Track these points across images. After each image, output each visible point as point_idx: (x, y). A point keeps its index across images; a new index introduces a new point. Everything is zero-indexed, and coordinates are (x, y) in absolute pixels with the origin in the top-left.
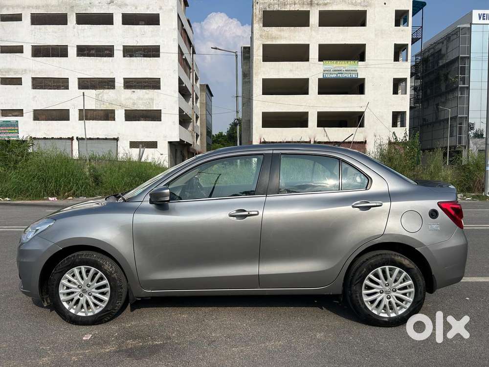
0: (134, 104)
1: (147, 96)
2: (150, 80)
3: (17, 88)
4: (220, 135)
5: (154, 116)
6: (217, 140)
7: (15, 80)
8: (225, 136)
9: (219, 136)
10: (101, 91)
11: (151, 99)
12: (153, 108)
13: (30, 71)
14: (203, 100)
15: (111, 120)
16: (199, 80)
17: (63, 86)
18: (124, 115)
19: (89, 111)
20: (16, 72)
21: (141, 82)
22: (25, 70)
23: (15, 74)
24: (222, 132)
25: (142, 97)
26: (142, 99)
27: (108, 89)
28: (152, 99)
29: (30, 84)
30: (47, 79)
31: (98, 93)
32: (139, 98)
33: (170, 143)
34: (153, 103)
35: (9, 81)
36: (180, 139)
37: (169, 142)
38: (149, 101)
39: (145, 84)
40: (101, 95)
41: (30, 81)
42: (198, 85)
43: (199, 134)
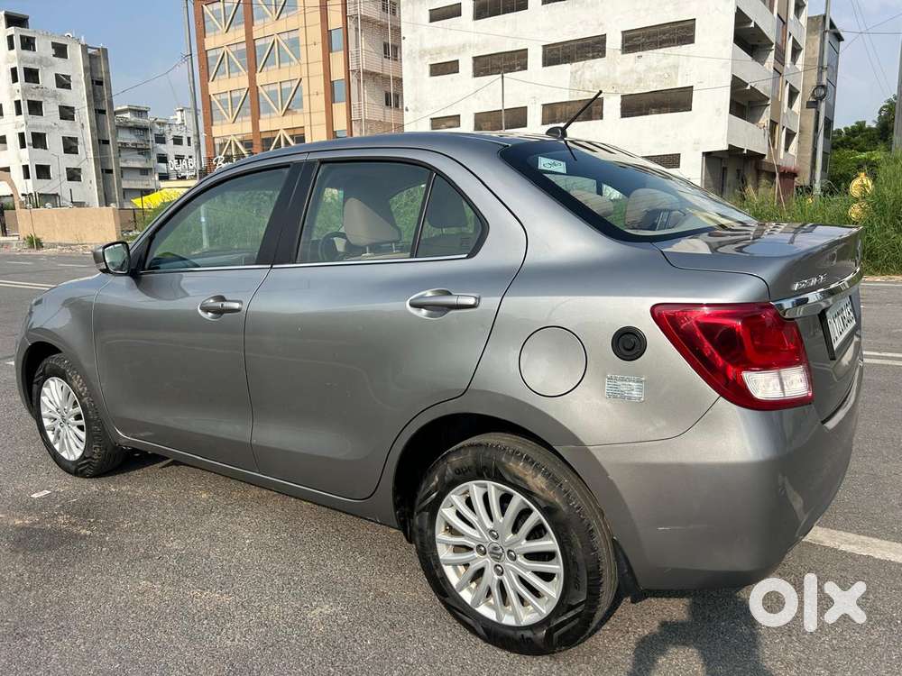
0: (640, 80)
1: (665, 62)
2: (675, 26)
3: (452, 79)
4: (860, 129)
5: (677, 100)
6: (848, 139)
7: (449, 65)
8: (870, 129)
9: (854, 132)
10: (581, 63)
11: (674, 66)
12: (676, 84)
13: (470, 47)
14: (814, 53)
15: (596, 119)
16: (806, 8)
17: (518, 65)
18: (620, 107)
19: (559, 106)
20: (452, 52)
21: (655, 35)
22: (464, 46)
23: (449, 55)
24: (864, 122)
25: (655, 64)
26: (656, 69)
27: (593, 58)
28: (676, 67)
29: (470, 69)
30: (495, 57)
31: (574, 69)
32: (649, 69)
33: (707, 155)
34: (677, 74)
35: (442, 68)
36: (730, 146)
37: (703, 153)
38: (668, 71)
39: (664, 38)
40: (579, 73)
41: (470, 62)
42: (803, 19)
43: (797, 130)
